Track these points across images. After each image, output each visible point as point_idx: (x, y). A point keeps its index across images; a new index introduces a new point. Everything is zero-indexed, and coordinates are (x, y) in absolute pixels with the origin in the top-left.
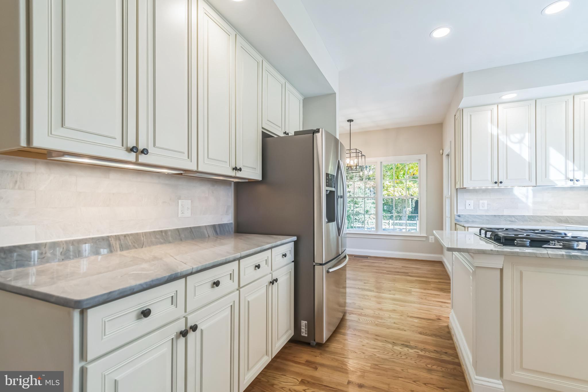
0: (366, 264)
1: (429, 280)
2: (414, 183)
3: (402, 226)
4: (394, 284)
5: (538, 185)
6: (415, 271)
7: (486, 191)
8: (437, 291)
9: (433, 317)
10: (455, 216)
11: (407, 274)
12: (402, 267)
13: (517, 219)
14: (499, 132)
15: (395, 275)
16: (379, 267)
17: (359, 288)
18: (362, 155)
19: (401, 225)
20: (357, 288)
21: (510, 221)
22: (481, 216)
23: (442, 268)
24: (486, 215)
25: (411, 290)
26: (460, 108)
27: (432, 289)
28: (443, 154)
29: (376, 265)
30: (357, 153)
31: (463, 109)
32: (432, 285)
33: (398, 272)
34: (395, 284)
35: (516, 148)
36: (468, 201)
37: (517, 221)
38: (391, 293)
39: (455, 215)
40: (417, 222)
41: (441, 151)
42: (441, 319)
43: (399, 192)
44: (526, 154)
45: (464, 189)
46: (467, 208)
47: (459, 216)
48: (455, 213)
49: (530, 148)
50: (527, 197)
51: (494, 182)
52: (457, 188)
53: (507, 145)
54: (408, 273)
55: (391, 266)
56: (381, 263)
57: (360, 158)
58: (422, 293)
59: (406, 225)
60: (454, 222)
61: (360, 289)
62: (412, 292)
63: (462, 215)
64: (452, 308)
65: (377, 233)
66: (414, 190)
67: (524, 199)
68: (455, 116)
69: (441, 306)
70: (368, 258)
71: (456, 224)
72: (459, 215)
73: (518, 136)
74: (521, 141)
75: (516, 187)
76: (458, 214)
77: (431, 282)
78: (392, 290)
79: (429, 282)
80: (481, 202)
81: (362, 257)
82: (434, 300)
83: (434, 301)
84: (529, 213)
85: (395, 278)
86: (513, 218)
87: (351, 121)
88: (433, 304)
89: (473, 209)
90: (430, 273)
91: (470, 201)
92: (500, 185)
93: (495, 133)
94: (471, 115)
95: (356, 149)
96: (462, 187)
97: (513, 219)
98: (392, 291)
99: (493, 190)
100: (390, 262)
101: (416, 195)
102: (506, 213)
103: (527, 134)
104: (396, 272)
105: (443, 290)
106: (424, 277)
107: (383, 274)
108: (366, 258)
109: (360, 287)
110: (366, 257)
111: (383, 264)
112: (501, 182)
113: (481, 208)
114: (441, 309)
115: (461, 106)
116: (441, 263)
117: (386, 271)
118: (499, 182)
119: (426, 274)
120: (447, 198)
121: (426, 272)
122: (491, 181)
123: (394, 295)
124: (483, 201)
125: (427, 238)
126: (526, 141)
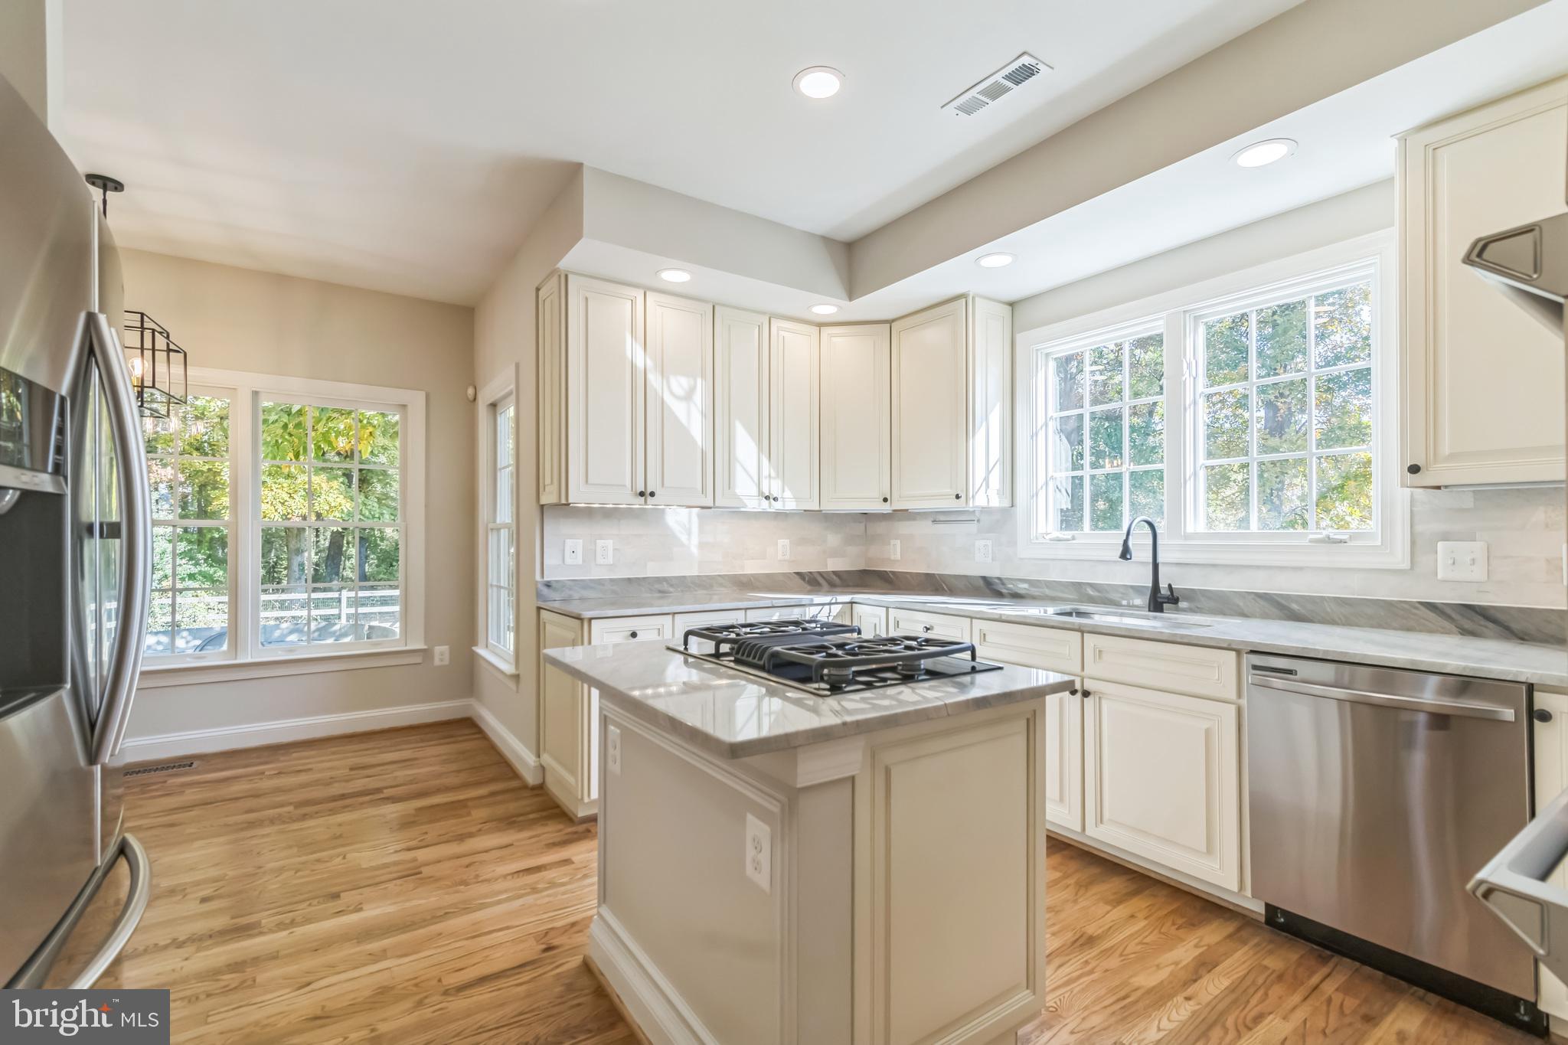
0: (191, 796)
1: (461, 797)
2: (329, 480)
3: (289, 608)
4: (344, 858)
5: (717, 505)
6: (402, 774)
7: (609, 514)
8: (499, 830)
9: (530, 949)
10: (536, 585)
11: (382, 796)
12: (351, 769)
13: (672, 586)
14: (649, 363)
15: (333, 812)
16: (256, 796)
17: (177, 944)
18: (172, 347)
19: (283, 605)
20: (166, 947)
21: (660, 592)
22: (600, 582)
23: (475, 739)
24: (611, 580)
25: (415, 860)
26: (561, 268)
27: (480, 830)
28: (475, 399)
29: (237, 788)
30: (148, 334)
31: (566, 276)
32: (479, 814)
33: (343, 797)
34: (348, 856)
35: (678, 408)
36: (569, 543)
37: (671, 589)
38: (338, 904)
39: (537, 582)
40: (340, 595)
41: (470, 391)
42: (555, 942)
43: (279, 506)
44: (698, 429)
45: (564, 508)
46: (568, 561)
47: (548, 585)
48: (538, 578)
49: (704, 415)
50: (689, 534)
51: (638, 492)
52: (543, 502)
53: (663, 399)
54: (379, 790)
55: (303, 778)
56: (263, 773)
57: (161, 356)
58: (458, 858)
59: (305, 605)
60: (529, 604)
61: (184, 942)
62: (420, 867)
63: (557, 581)
64: (604, 902)
65: (236, 659)
66: (330, 499)
67: (684, 538)
68: (538, 289)
69: (535, 890)
70: (194, 766)
71: (539, 609)
72: (549, 582)
73: (684, 382)
74: (688, 397)
75: (675, 507)
76: (545, 579)
77: (470, 804)
78: (343, 887)
79: (462, 804)
80: (600, 543)
81: (163, 769)
82: (505, 873)
83: (505, 876)
84: (693, 571)
85: (340, 825)
86: (665, 583)
87: (110, 184)
88: (506, 891)
89: (581, 563)
90: (454, 767)
91: (575, 540)
92: (649, 499)
93: (640, 363)
94: (587, 299)
95: (142, 315)
96: (563, 501)
97: (665, 586)
98: (342, 895)
99: (628, 514)
100: (296, 759)
101: (335, 517)
102: (652, 571)
103: (699, 381)
104: (334, 799)
105: (514, 822)
106: (439, 791)
107: (284, 822)
108: (184, 766)
109: (183, 932)
110: (184, 763)
111: (271, 777)
112: (652, 494)
113: (600, 561)
114: (539, 902)
115: (564, 264)
116: (467, 726)
117: (291, 808)
118: (648, 493)
119: (440, 775)
120: (492, 529)
121: (437, 768)
122: (630, 489)
123: (361, 910)
124: (603, 541)
125: (426, 653)
126: (698, 397)
